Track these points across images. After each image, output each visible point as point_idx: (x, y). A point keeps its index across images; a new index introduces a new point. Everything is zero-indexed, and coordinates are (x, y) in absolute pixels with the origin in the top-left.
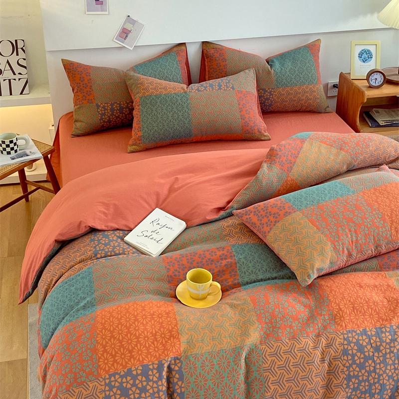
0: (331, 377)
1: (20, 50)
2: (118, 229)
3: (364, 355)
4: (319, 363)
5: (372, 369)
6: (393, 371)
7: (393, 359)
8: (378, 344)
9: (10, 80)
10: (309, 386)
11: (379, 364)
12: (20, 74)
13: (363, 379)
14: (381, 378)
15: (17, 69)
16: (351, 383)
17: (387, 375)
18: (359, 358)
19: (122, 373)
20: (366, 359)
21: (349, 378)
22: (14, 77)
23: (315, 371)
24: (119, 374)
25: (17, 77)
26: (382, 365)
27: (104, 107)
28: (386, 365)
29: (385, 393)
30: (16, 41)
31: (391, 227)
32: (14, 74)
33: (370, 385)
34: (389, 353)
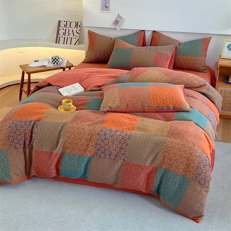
0: (90, 142)
1: (78, 26)
2: (59, 86)
3: (105, 137)
4: (87, 135)
5: (107, 143)
6: (116, 147)
7: (117, 142)
8: (113, 135)
9: (71, 38)
10: (80, 143)
11: (111, 142)
12: (76, 36)
13: (102, 146)
14: (110, 148)
15: (75, 34)
16: (97, 146)
17: (113, 148)
18: (103, 138)
19: (19, 120)
20: (106, 139)
21: (96, 144)
22: (74, 37)
23: (84, 138)
24: (17, 120)
25: (75, 37)
26: (111, 143)
27: (97, 51)
28: (113, 144)
29: (112, 156)
30: (78, 22)
31: (151, 100)
32: (74, 36)
33: (105, 150)
34: (116, 139)
